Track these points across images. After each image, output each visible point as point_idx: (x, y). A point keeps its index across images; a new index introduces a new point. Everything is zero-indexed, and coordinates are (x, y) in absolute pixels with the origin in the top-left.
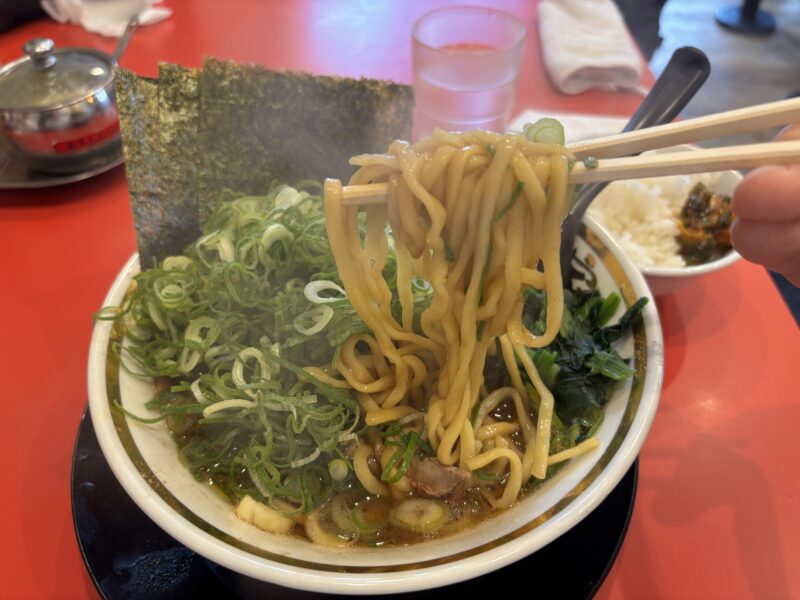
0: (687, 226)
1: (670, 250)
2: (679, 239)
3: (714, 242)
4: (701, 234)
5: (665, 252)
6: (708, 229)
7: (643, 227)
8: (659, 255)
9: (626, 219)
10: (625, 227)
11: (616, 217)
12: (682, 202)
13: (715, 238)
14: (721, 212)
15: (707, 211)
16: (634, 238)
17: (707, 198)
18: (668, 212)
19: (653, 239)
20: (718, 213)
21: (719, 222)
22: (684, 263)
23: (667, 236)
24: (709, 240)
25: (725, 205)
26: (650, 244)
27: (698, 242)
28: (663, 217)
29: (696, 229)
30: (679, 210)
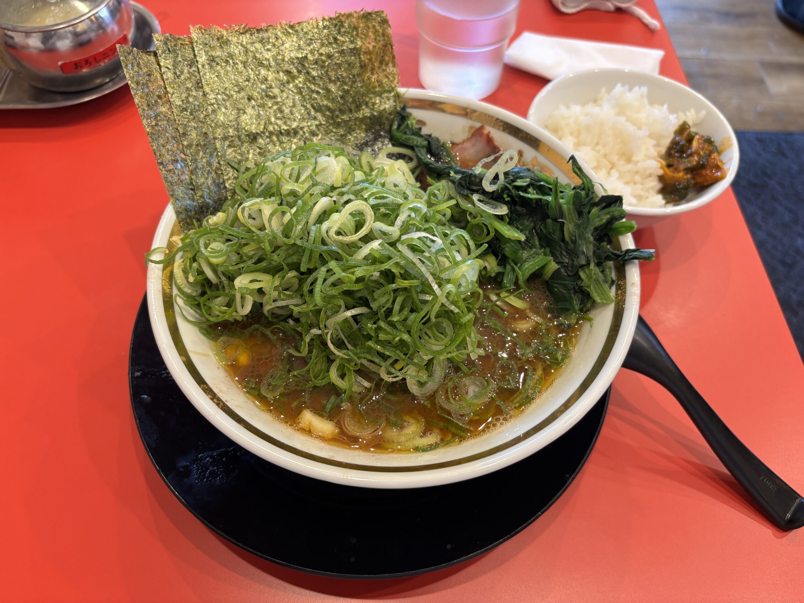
0: (669, 166)
1: (652, 188)
2: (661, 178)
3: (692, 182)
4: (681, 174)
5: (648, 190)
6: (688, 170)
7: (629, 167)
8: (642, 193)
9: (614, 158)
10: (613, 166)
11: (605, 156)
12: (667, 142)
13: (694, 178)
14: (702, 153)
15: (689, 152)
16: (621, 176)
17: (690, 140)
18: (653, 152)
19: (637, 178)
20: (699, 154)
21: (698, 163)
22: (664, 202)
23: (650, 175)
24: (688, 180)
25: (706, 146)
26: (635, 183)
27: (679, 181)
28: (648, 157)
29: (677, 170)
30: (663, 150)
